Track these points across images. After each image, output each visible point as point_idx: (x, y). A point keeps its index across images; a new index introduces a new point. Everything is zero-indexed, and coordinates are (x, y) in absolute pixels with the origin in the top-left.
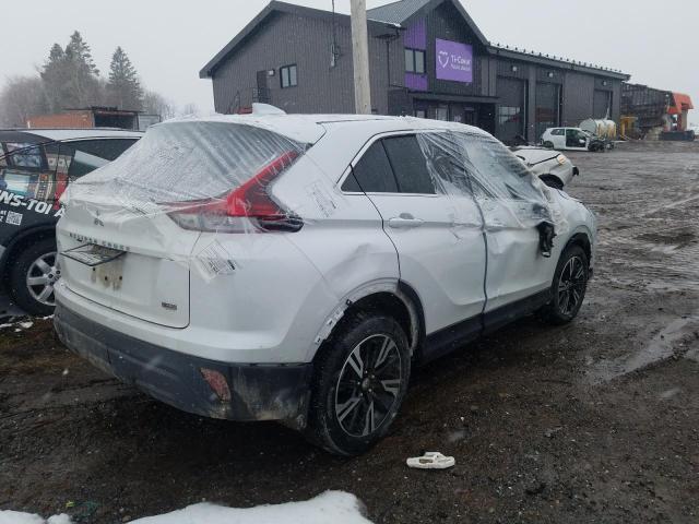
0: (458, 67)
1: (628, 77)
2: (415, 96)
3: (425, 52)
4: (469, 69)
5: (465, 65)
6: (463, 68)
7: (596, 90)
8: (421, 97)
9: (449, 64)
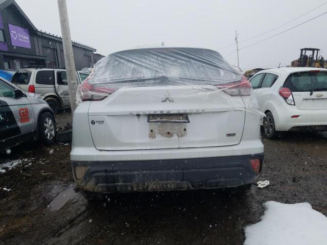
0: (22, 40)
1: (95, 50)
2: (4, 54)
3: (3, 31)
4: (29, 42)
5: (26, 39)
6: (25, 41)
7: (85, 55)
8: (7, 54)
9: (18, 37)
